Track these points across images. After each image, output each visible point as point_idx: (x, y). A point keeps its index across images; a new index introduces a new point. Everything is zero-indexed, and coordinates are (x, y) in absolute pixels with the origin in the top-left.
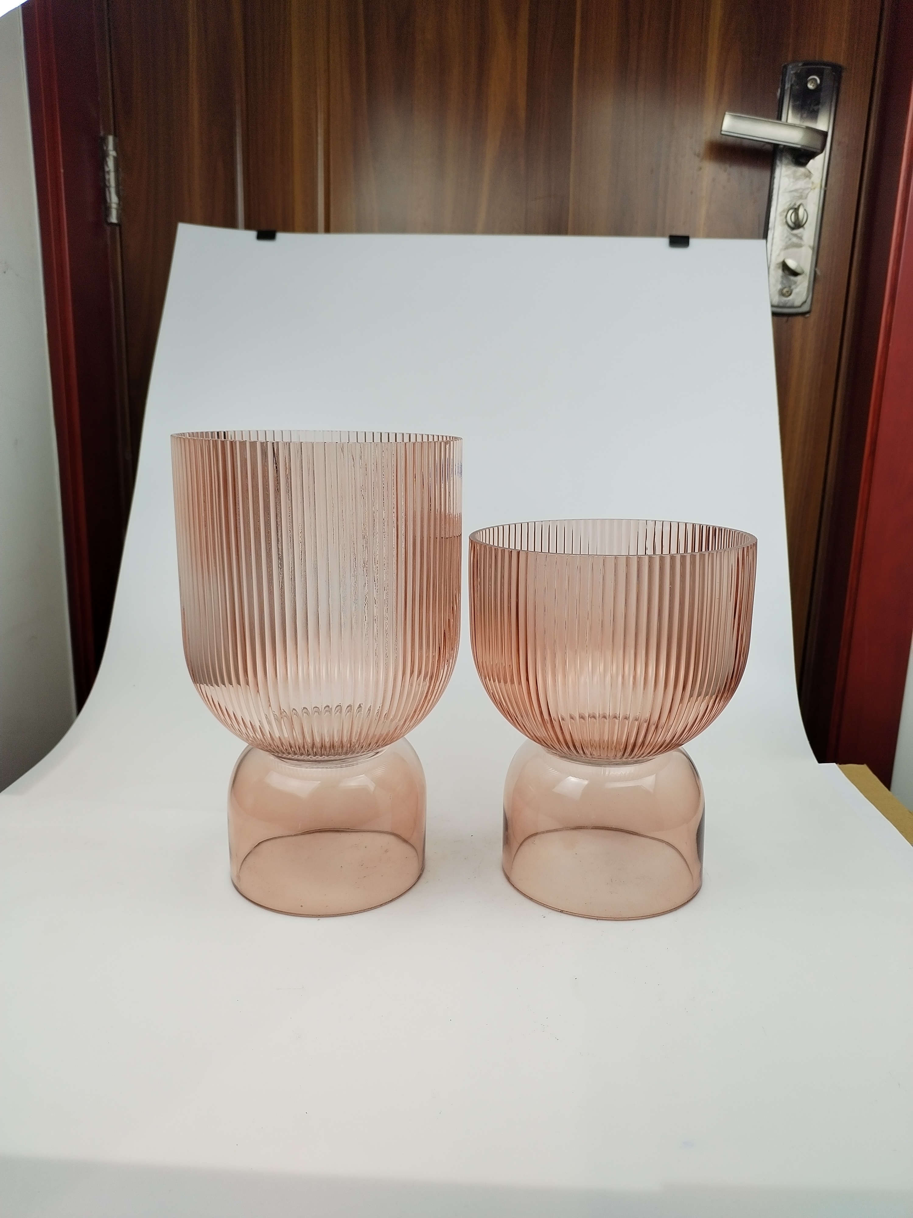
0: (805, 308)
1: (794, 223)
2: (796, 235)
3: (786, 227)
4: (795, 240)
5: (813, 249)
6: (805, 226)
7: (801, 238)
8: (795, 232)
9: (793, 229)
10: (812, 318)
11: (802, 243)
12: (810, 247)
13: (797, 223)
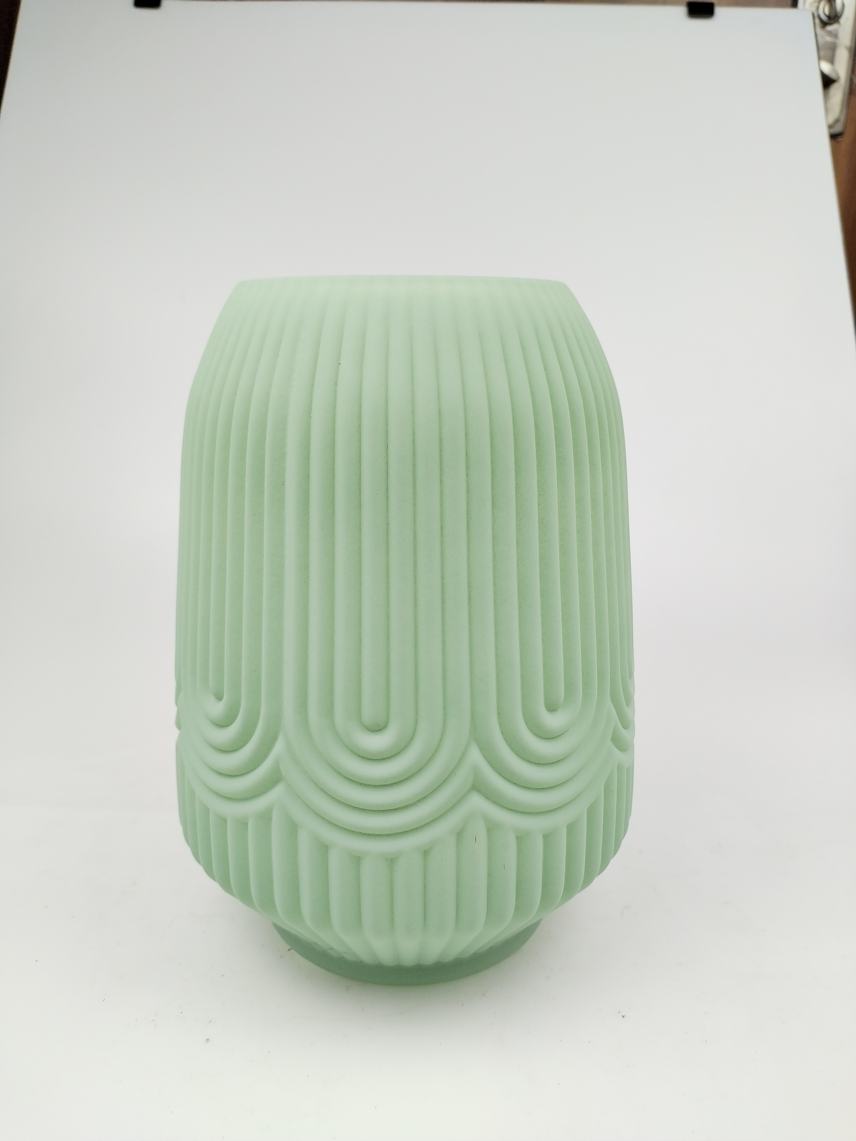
0: (838, 129)
1: (829, 17)
2: (830, 33)
3: (817, 21)
4: (829, 39)
5: (850, 50)
6: (842, 20)
7: (835, 35)
8: (829, 28)
9: (824, 24)
10: (845, 142)
11: (838, 42)
12: (846, 48)
13: (832, 15)
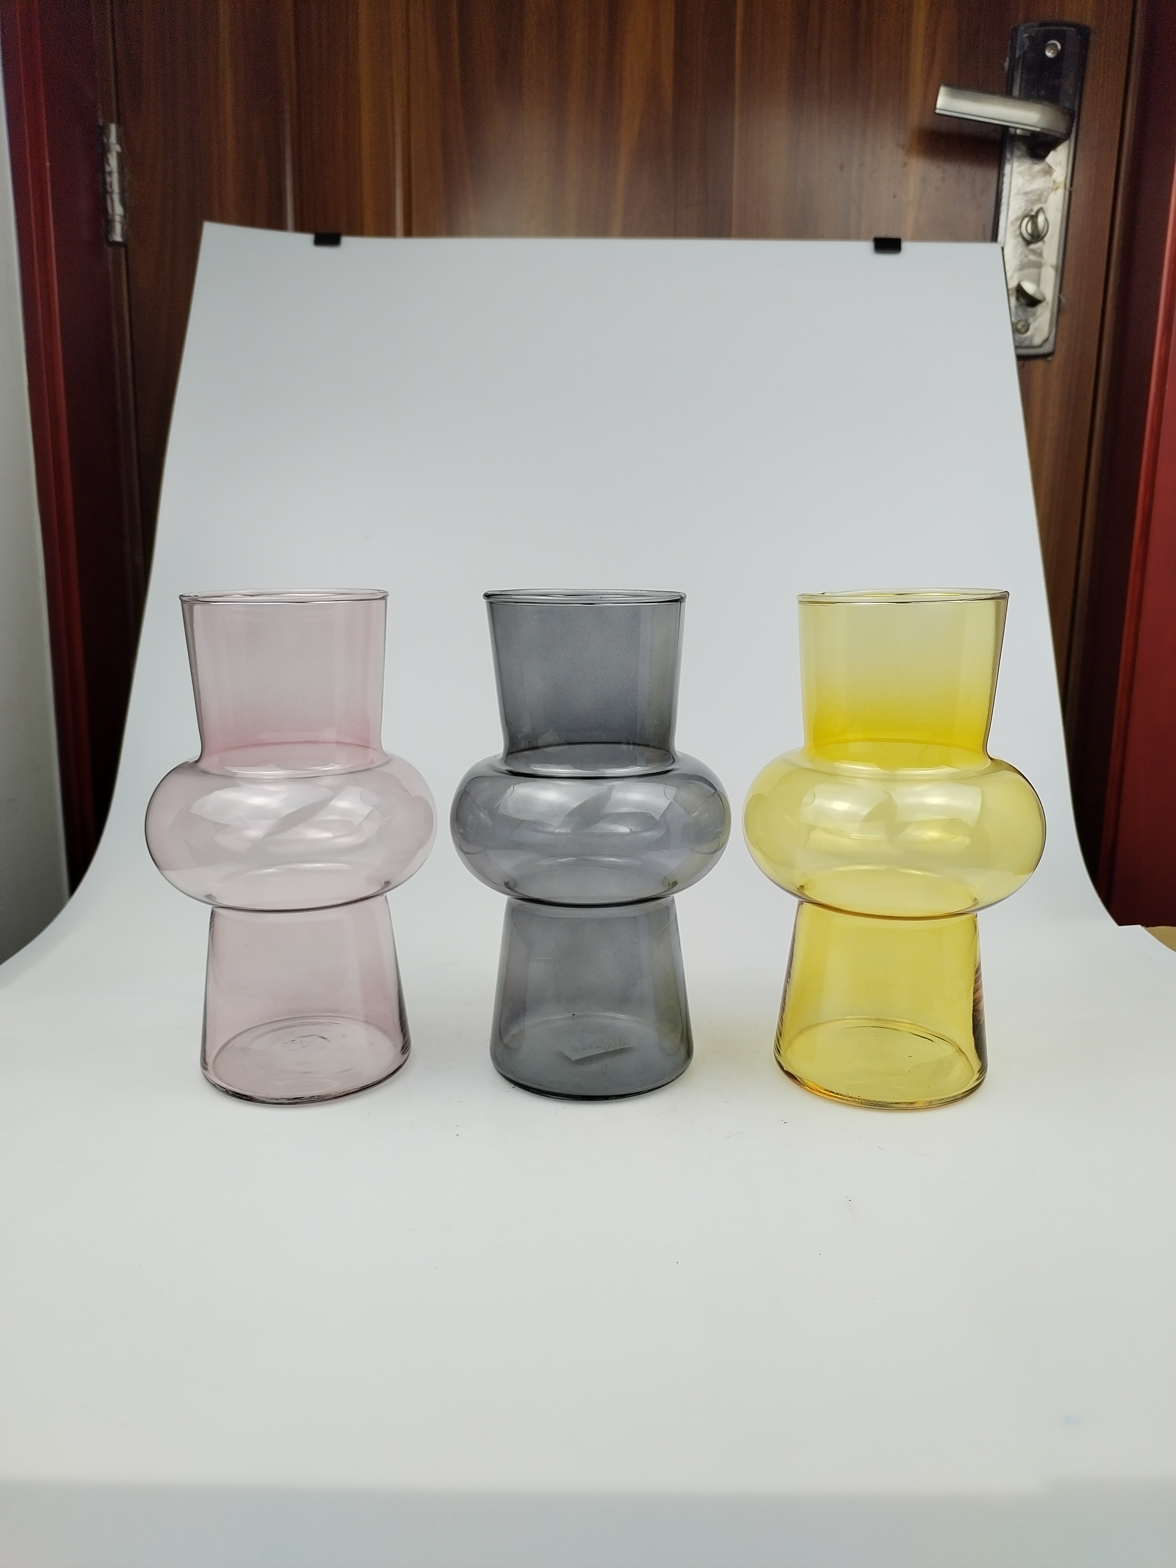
0: (1048, 348)
1: (1032, 235)
2: (1034, 252)
3: (1020, 239)
4: (1032, 258)
5: (1056, 268)
6: (1046, 239)
7: (1040, 255)
8: (1032, 246)
9: (1028, 243)
10: (1057, 361)
11: (1043, 261)
12: (1052, 266)
13: (1035, 234)
